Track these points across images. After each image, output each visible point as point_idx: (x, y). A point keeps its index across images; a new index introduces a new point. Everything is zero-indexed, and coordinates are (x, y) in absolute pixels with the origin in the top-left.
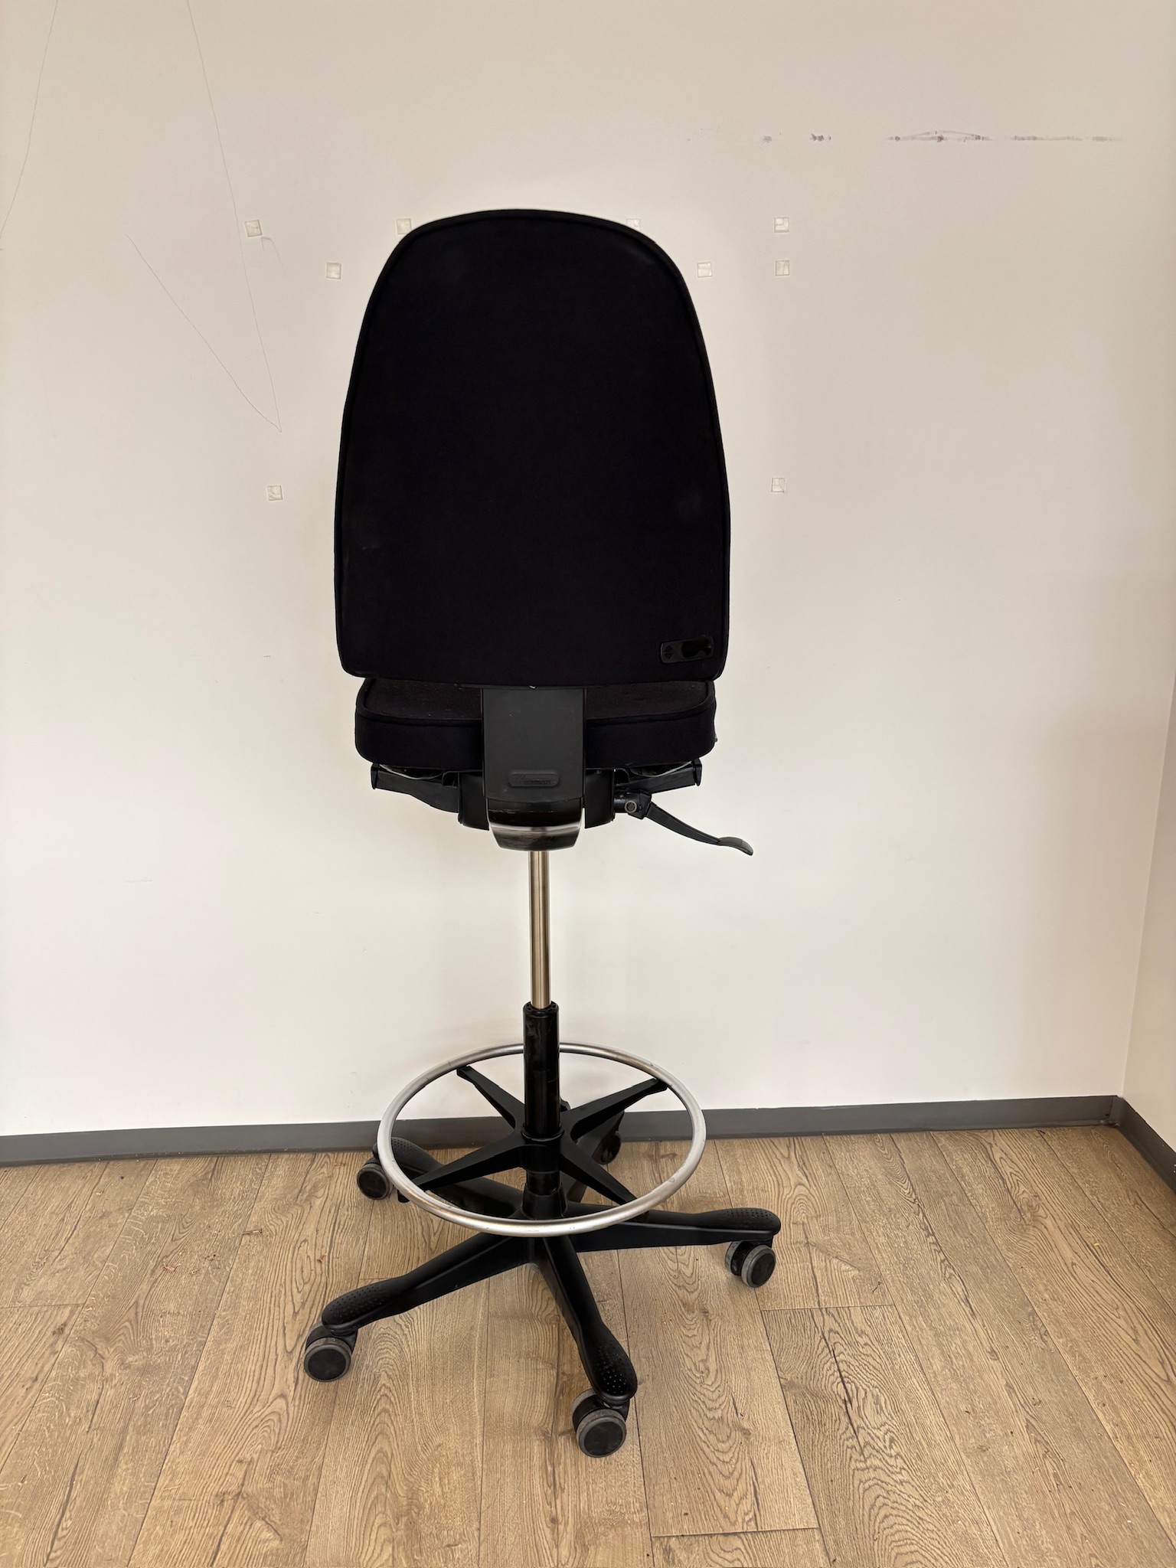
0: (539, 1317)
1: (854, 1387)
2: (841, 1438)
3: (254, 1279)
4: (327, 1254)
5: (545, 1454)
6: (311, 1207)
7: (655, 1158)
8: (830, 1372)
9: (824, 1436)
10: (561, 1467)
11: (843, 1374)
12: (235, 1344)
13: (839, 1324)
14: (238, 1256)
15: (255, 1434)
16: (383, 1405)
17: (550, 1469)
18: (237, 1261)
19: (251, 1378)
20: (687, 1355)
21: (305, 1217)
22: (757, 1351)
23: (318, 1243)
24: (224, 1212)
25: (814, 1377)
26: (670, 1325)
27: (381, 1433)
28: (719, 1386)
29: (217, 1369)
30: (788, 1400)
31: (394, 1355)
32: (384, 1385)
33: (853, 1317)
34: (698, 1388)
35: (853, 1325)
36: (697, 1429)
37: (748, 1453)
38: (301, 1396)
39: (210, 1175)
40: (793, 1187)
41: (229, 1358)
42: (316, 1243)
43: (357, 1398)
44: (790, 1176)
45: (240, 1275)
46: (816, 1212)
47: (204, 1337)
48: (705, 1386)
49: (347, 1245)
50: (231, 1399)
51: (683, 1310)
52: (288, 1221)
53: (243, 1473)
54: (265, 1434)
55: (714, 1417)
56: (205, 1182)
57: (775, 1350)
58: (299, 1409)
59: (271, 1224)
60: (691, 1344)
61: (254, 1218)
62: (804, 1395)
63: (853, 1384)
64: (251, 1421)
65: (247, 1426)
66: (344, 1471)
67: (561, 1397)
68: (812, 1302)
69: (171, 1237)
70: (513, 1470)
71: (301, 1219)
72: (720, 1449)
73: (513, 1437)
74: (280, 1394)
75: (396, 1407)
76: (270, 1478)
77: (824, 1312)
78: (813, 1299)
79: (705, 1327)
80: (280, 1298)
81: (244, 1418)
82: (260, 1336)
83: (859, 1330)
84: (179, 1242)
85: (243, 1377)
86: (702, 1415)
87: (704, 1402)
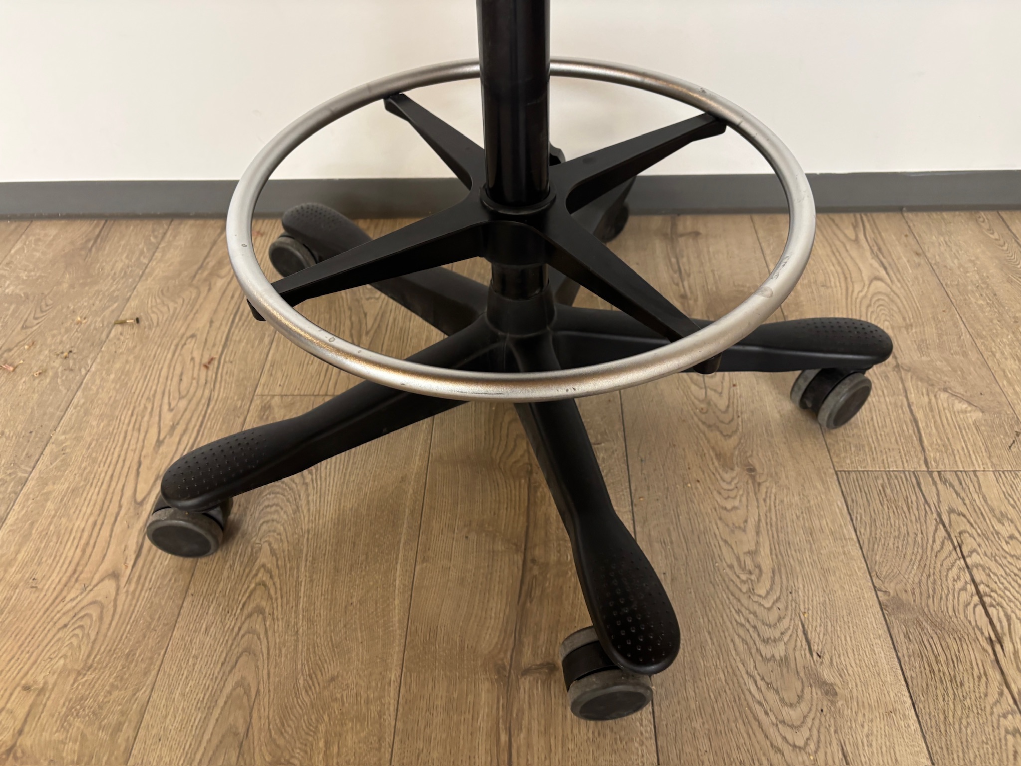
0: (502, 466)
1: (1002, 614)
2: (992, 713)
3: (115, 388)
4: (217, 357)
5: (498, 709)
6: (209, 289)
7: (671, 237)
8: (959, 585)
9: (963, 707)
10: (522, 736)
11: (982, 588)
12: (66, 485)
13: (963, 500)
14: (100, 354)
15: (59, 639)
16: (258, 600)
17: (504, 738)
18: (98, 360)
19: (76, 542)
20: (726, 542)
21: (200, 302)
22: (835, 539)
23: (209, 340)
24: (98, 292)
25: (934, 590)
26: (697, 488)
27: (248, 650)
28: (778, 599)
29: (32, 524)
30: (895, 632)
31: (285, 517)
32: (263, 566)
33: (984, 489)
34: (745, 601)
35: (986, 501)
36: (745, 676)
37: (836, 732)
38: (140, 577)
39: (91, 243)
40: (867, 283)
41: (52, 507)
42: (206, 339)
43: (222, 583)
44: (861, 265)
45: (98, 382)
46: (904, 319)
47: (26, 472)
48: (756, 598)
49: (247, 343)
50: (38, 576)
51: (716, 464)
52: (175, 309)
53: (27, 708)
54: (75, 641)
55: (773, 656)
56: (83, 253)
57: (865, 539)
58: (133, 598)
59: (153, 312)
60: (731, 525)
61: (133, 303)
62: (920, 624)
63: (1000, 609)
64: (58, 615)
65: (51, 623)
66: (179, 718)
67: (528, 604)
68: (915, 460)
69: (22, 323)
70: (444, 736)
71: (193, 306)
72: (787, 718)
73: (448, 674)
74: (110, 571)
75: (275, 606)
76: (64, 723)
77: (937, 479)
78: (917, 456)
79: (752, 494)
80: (143, 418)
81: (51, 609)
82: (103, 475)
83: (997, 512)
84: (29, 331)
85: (66, 538)
86: (754, 651)
87: (755, 627)
